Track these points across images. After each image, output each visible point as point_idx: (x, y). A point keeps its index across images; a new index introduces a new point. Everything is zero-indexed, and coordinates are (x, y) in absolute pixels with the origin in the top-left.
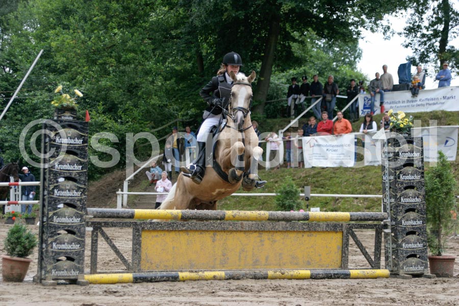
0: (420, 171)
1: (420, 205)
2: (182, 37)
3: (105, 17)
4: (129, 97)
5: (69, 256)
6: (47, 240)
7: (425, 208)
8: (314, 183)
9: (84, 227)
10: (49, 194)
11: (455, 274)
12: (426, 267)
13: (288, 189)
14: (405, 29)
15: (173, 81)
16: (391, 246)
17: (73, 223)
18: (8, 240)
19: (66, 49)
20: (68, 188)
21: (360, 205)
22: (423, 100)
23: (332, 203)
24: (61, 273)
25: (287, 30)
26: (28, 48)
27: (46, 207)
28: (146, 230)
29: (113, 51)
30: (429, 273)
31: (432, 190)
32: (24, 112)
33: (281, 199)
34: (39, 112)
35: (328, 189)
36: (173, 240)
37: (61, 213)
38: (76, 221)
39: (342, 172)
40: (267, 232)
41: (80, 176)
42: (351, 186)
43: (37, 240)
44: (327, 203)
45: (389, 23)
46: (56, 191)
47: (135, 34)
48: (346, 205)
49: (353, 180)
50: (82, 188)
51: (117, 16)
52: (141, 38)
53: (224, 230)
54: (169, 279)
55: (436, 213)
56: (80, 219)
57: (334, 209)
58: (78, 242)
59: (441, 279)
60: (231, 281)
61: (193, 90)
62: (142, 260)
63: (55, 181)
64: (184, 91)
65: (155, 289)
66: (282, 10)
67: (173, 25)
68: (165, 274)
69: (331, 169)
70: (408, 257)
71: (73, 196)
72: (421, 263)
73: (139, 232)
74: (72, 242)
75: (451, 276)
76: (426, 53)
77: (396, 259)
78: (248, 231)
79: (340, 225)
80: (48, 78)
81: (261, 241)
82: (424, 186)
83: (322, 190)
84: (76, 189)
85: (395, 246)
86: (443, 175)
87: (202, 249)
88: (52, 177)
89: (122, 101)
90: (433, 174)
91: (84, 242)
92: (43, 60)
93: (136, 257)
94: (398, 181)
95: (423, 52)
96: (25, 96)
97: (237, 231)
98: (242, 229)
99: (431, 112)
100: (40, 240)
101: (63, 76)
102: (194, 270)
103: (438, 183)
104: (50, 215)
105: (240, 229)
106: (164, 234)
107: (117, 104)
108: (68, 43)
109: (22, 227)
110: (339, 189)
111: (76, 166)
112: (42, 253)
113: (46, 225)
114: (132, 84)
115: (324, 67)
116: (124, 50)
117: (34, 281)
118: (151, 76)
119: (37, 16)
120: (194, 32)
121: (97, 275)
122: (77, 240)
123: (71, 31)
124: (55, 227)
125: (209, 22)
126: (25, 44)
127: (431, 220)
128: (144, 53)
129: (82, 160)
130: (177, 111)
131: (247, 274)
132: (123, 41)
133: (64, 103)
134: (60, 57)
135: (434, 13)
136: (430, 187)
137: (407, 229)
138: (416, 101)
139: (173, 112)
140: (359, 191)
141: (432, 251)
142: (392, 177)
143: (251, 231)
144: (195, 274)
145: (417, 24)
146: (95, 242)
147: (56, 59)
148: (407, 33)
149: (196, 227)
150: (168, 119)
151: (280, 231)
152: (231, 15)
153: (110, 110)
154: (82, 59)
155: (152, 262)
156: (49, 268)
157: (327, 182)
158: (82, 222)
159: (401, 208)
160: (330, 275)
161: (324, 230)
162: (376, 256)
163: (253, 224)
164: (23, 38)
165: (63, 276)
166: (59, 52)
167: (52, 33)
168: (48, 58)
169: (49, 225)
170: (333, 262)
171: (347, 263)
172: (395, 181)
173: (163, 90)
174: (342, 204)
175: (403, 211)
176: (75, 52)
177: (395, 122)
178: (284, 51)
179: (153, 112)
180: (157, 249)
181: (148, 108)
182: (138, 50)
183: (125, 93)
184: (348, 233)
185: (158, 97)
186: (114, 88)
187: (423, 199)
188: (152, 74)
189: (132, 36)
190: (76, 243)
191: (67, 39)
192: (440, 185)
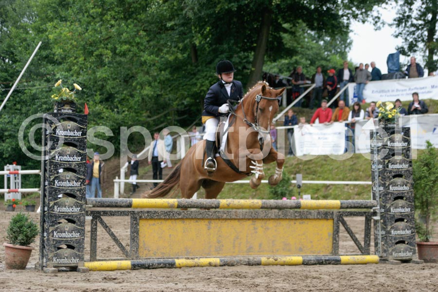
0: (408, 160)
1: (408, 193)
2: (175, 28)
3: (100, 10)
4: (125, 87)
5: (69, 244)
6: (48, 229)
7: (413, 196)
8: (306, 170)
9: (84, 216)
10: (50, 184)
12: (414, 253)
14: (395, 20)
15: (167, 71)
16: (381, 233)
17: (73, 212)
18: (11, 229)
19: (64, 40)
20: (68, 178)
21: (351, 191)
22: (412, 90)
23: (323, 190)
24: (62, 261)
25: (279, 21)
26: (27, 39)
27: (47, 197)
28: (143, 219)
29: (109, 42)
30: (418, 258)
31: (420, 178)
32: (24, 102)
34: (38, 102)
35: (319, 176)
36: (170, 228)
37: (62, 203)
38: (76, 210)
40: (260, 219)
41: (79, 167)
42: (341, 173)
43: (39, 228)
44: (318, 190)
45: (379, 14)
46: (56, 182)
47: (129, 26)
48: (337, 192)
50: (81, 179)
51: (113, 9)
52: (135, 30)
53: (219, 219)
54: (166, 265)
55: (424, 200)
56: (79, 208)
57: (326, 195)
58: (78, 231)
59: (428, 264)
60: (226, 267)
61: (187, 80)
62: (140, 247)
63: (55, 172)
64: (179, 80)
65: (153, 276)
66: (274, 1)
67: (168, 17)
68: (162, 261)
69: (323, 157)
70: (397, 243)
71: (73, 187)
72: (409, 249)
73: (137, 221)
74: (72, 231)
76: (414, 43)
77: (386, 245)
78: (242, 219)
79: (331, 212)
80: (47, 69)
81: (255, 229)
82: (411, 174)
83: (314, 177)
84: (76, 179)
85: (384, 233)
86: (430, 164)
87: (198, 236)
88: (52, 169)
89: (119, 91)
90: (420, 163)
91: (83, 230)
92: (42, 51)
93: (134, 244)
94: (386, 170)
95: (412, 42)
96: (24, 86)
97: (231, 219)
98: (236, 217)
100: (42, 229)
101: (61, 67)
102: (190, 257)
103: (425, 172)
104: (51, 205)
105: (233, 217)
106: (161, 223)
107: (114, 94)
108: (65, 36)
109: (23, 217)
110: (330, 176)
111: (75, 157)
112: (43, 241)
113: (47, 215)
114: (128, 75)
115: (316, 56)
116: (120, 42)
117: (35, 268)
118: (146, 67)
119: (35, 8)
120: (187, 24)
121: (96, 262)
122: (77, 229)
123: (68, 23)
124: (55, 216)
125: (203, 14)
126: (24, 36)
127: (419, 207)
128: (139, 45)
129: (81, 151)
130: (172, 100)
131: (241, 261)
132: (119, 33)
133: (63, 97)
134: (58, 49)
135: (423, 4)
136: (418, 175)
137: (396, 216)
138: (405, 90)
139: (168, 101)
140: (349, 178)
141: (420, 238)
142: (381, 166)
143: (244, 219)
144: (191, 260)
145: (407, 14)
146: (94, 230)
147: (54, 51)
148: (397, 24)
149: (192, 215)
150: (163, 108)
151: (272, 219)
152: (224, 8)
153: (107, 100)
154: (79, 51)
155: (150, 249)
156: (50, 256)
157: (319, 169)
158: (82, 211)
159: (390, 196)
160: (321, 261)
161: (316, 217)
162: (365, 242)
163: (246, 213)
164: (22, 30)
165: (63, 263)
166: (56, 44)
167: (49, 26)
168: (47, 49)
169: (50, 215)
170: (324, 248)
171: (338, 250)
172: (383, 170)
173: (157, 81)
174: (333, 191)
175: (392, 199)
176: (72, 43)
177: (384, 112)
178: (275, 42)
179: (149, 102)
180: (154, 236)
181: (142, 98)
182: (134, 42)
183: (122, 83)
184: (338, 220)
185: (152, 87)
186: (109, 79)
187: (411, 188)
188: (147, 65)
189: (127, 28)
190: (76, 231)
191: (64, 31)
192: (427, 173)
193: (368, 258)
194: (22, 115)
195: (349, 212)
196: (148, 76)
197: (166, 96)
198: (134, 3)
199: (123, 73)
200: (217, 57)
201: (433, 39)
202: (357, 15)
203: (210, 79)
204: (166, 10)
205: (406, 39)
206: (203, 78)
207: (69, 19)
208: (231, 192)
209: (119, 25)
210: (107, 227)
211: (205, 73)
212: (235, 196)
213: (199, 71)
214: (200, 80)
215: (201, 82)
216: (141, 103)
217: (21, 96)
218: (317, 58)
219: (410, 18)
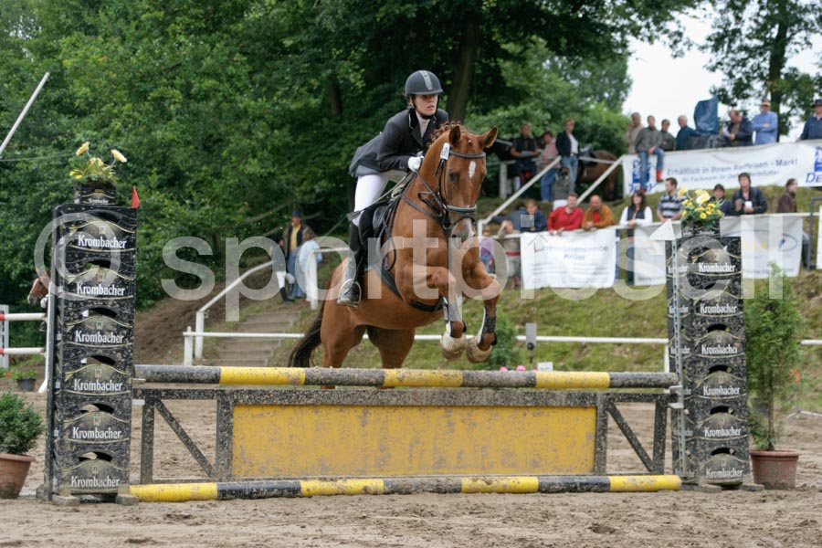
0: (737, 297)
1: (735, 359)
2: (301, 50)
3: (162, 14)
4: (206, 159)
5: (101, 451)
6: (62, 423)
7: (745, 364)
8: (542, 316)
9: (130, 399)
10: (65, 338)
11: (799, 484)
12: (746, 471)
14: (709, 39)
15: (285, 130)
16: (684, 433)
17: (109, 392)
19: (91, 71)
20: (99, 328)
21: (626, 356)
22: (740, 167)
23: (575, 353)
24: (88, 482)
25: (494, 38)
26: (21, 68)
27: (61, 362)
28: (241, 405)
29: (177, 75)
30: (752, 481)
31: (758, 332)
32: (14, 186)
34: (40, 186)
35: (567, 328)
36: (291, 423)
37: (88, 373)
38: (115, 387)
40: (460, 407)
41: (121, 306)
42: (608, 322)
43: (44, 422)
44: (565, 353)
45: (680, 26)
46: (78, 334)
47: (218, 45)
48: (600, 358)
49: (613, 312)
50: (125, 328)
51: (185, 13)
52: (228, 52)
53: (382, 405)
54: (283, 492)
55: (765, 373)
56: (121, 384)
57: (579, 363)
58: (119, 427)
59: (773, 492)
60: (395, 496)
61: (321, 147)
62: (234, 458)
63: (76, 316)
64: (307, 147)
65: (258, 512)
66: (485, 3)
67: (286, 28)
68: (275, 483)
70: (714, 453)
71: (110, 344)
72: (737, 465)
73: (229, 409)
74: (107, 426)
75: (792, 487)
76: (745, 82)
77: (693, 457)
78: (426, 406)
79: (592, 395)
80: (58, 124)
81: (450, 424)
82: (742, 325)
83: (557, 329)
84: (115, 329)
85: (690, 433)
86: (778, 305)
87: (342, 438)
88: (70, 309)
89: (193, 166)
90: (759, 304)
91: (128, 425)
92: (49, 90)
93: (223, 453)
94: (695, 317)
95: (740, 79)
96: (16, 156)
97: (406, 406)
98: (414, 403)
100: (49, 423)
101: (86, 120)
102: (328, 477)
103: (768, 320)
104: (67, 378)
105: (410, 402)
106: (275, 412)
107: (185, 172)
108: (95, 62)
109: (15, 400)
110: (588, 327)
112: (53, 446)
113: (59, 396)
114: (211, 136)
115: (561, 104)
116: (197, 74)
117: (37, 496)
118: (246, 121)
119: (37, 10)
120: (325, 41)
121: (152, 485)
122: (117, 423)
123: (100, 39)
124: (76, 398)
125: (353, 23)
126: (15, 62)
127: (756, 386)
128: (234, 79)
130: (294, 185)
131: (423, 484)
132: (195, 57)
133: (92, 175)
134: (80, 86)
135: (762, 8)
136: (754, 327)
137: (713, 402)
138: (729, 168)
139: (286, 187)
140: (624, 331)
141: (757, 443)
142: (685, 309)
143: (431, 406)
144: (330, 483)
145: (732, 27)
146: (147, 425)
147: (73, 89)
148: (714, 46)
149: (332, 399)
150: (276, 200)
151: (483, 406)
152: (393, 12)
153: (170, 183)
154: (120, 90)
155: (253, 462)
156: (66, 473)
157: (566, 314)
158: (125, 390)
159: (702, 365)
160: (573, 486)
161: (564, 404)
162: (656, 450)
163: (434, 394)
164: (11, 51)
165: (90, 488)
166: (77, 78)
167: (64, 42)
168: (58, 87)
169: (65, 396)
170: (579, 461)
171: (605, 464)
172: (690, 316)
173: (266, 148)
174: (593, 355)
175: (706, 370)
176: (107, 76)
177: (691, 208)
178: (487, 77)
179: (250, 187)
180: (261, 438)
181: (240, 180)
182: (223, 74)
183: (199, 151)
184: (606, 409)
185: (259, 160)
186: (178, 143)
187: (741, 349)
188: (248, 117)
189: (212, 49)
190: (114, 428)
191: (92, 54)
192: (772, 322)
193: (660, 480)
194: (11, 211)
195: (625, 395)
196: (249, 140)
197: (282, 177)
199: (201, 132)
200: (381, 106)
201: (780, 74)
202: (640, 28)
204: (282, 15)
205: (731, 75)
206: (353, 142)
207: (100, 30)
210: (173, 419)
211: (356, 134)
213: (344, 129)
214: (347, 146)
216: (236, 189)
217: (9, 174)
218: (563, 108)
219: (738, 34)
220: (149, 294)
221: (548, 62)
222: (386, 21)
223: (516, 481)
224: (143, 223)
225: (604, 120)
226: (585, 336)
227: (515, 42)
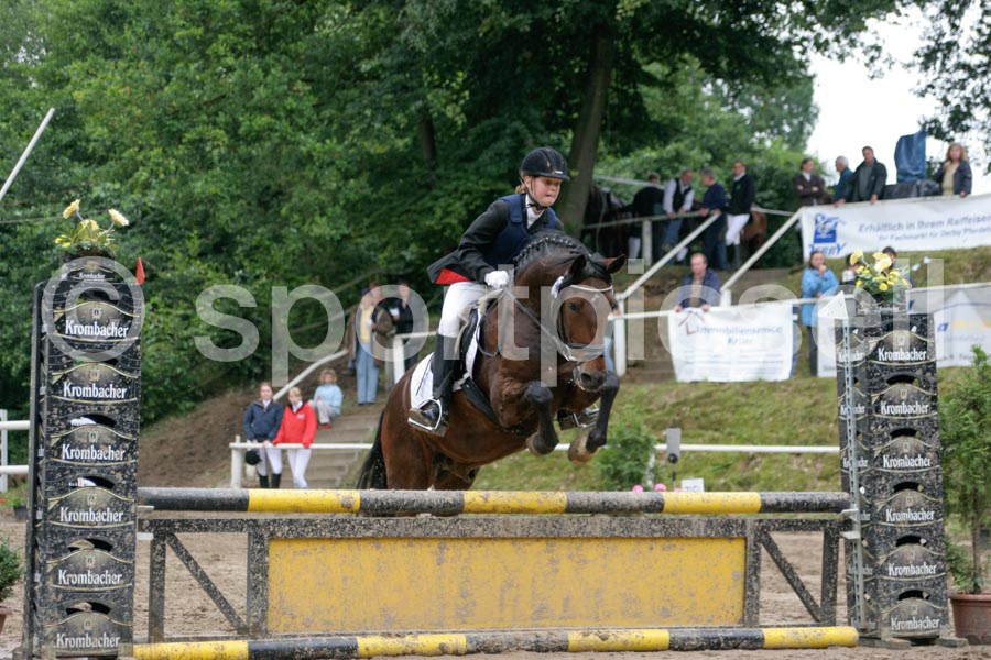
0: (929, 393)
1: (928, 474)
2: (382, 76)
3: (200, 31)
4: (262, 219)
5: (97, 601)
6: (44, 565)
7: (940, 480)
8: (697, 418)
9: (133, 533)
10: (48, 455)
12: (944, 621)
13: (628, 435)
14: (917, 54)
15: (363, 180)
16: (862, 571)
17: (106, 523)
19: (109, 105)
20: (93, 440)
21: (806, 470)
22: (957, 222)
23: (740, 466)
24: (78, 642)
25: (634, 57)
26: (22, 103)
27: (43, 485)
28: (279, 539)
29: (221, 110)
30: (953, 634)
31: (958, 438)
32: (15, 254)
33: (612, 460)
34: (48, 256)
35: (730, 434)
36: (345, 562)
37: (78, 500)
38: (114, 518)
39: (762, 392)
40: (565, 539)
41: (121, 412)
42: (784, 426)
43: (23, 565)
44: (727, 466)
45: (878, 39)
46: (65, 449)
47: (273, 71)
48: (773, 472)
49: (789, 412)
50: (127, 441)
51: (230, 29)
52: (286, 80)
53: (464, 538)
54: (334, 652)
55: (968, 492)
56: (121, 514)
57: (745, 480)
58: (119, 569)
59: (979, 648)
60: (482, 656)
61: (410, 201)
62: (270, 607)
63: (63, 425)
64: (391, 202)
66: (620, 11)
67: (363, 47)
68: (324, 640)
69: (738, 387)
70: (902, 597)
71: (107, 461)
72: (932, 612)
73: (263, 544)
74: (104, 569)
77: (874, 603)
78: (522, 538)
79: (740, 522)
80: (71, 174)
81: (553, 561)
82: (936, 429)
83: (717, 435)
84: (114, 442)
85: (869, 571)
86: (983, 403)
87: (412, 581)
88: (55, 416)
89: (244, 228)
90: (959, 401)
91: (131, 567)
92: (58, 130)
93: (256, 601)
94: (874, 419)
95: (958, 106)
96: (17, 217)
97: (494, 539)
98: (506, 535)
99: (974, 249)
100: (29, 564)
101: (103, 169)
102: (393, 632)
103: (971, 422)
104: (51, 506)
105: (500, 534)
106: (323, 548)
107: (234, 235)
108: (114, 94)
110: (756, 432)
111: (112, 389)
112: (33, 594)
113: (41, 529)
114: (268, 188)
115: (725, 141)
116: (247, 109)
118: (311, 170)
119: (44, 27)
120: (412, 64)
121: (164, 645)
122: (116, 563)
123: (122, 64)
124: (63, 533)
125: (449, 40)
126: (15, 94)
127: (957, 508)
128: (294, 116)
129: (127, 375)
130: (376, 250)
131: (518, 640)
132: (244, 86)
133: (83, 242)
134: (95, 125)
135: (986, 14)
136: (952, 432)
137: (899, 530)
138: (941, 223)
139: (366, 253)
140: (803, 437)
141: (958, 583)
142: (861, 409)
143: (527, 538)
144: (396, 640)
145: (947, 38)
146: (157, 566)
147: (88, 129)
148: (922, 63)
149: (398, 530)
150: (353, 270)
151: (596, 538)
152: (501, 25)
153: (217, 249)
154: (148, 129)
155: (295, 613)
156: (49, 630)
157: (728, 415)
158: (127, 521)
159: (883, 481)
160: (715, 641)
161: (702, 534)
162: (824, 593)
163: (532, 523)
164: (11, 80)
165: (81, 649)
166: (91, 114)
167: (74, 69)
168: (71, 126)
169: (48, 529)
170: (723, 609)
171: (758, 613)
172: (868, 417)
173: (338, 203)
174: (764, 469)
175: (889, 488)
176: (129, 113)
177: (868, 277)
178: (624, 107)
179: (319, 253)
180: (305, 581)
181: (305, 245)
182: (281, 109)
183: (252, 208)
184: (758, 540)
185: (329, 218)
186: (223, 198)
187: (936, 461)
188: (314, 163)
189: (266, 76)
190: (112, 570)
191: (110, 84)
192: (975, 425)
193: (831, 633)
194: (11, 287)
195: (783, 521)
196: (317, 192)
197: (359, 240)
198: (282, 13)
199: (255, 183)
200: (487, 146)
202: (827, 42)
203: (466, 197)
204: (358, 31)
205: (946, 102)
206: (450, 195)
207: (125, 52)
208: (516, 471)
209: (246, 68)
210: (190, 558)
211: (454, 183)
212: (525, 483)
213: (439, 177)
214: (442, 200)
215: (443, 204)
216: (300, 256)
217: (9, 240)
218: (728, 146)
219: (955, 48)
220: (187, 394)
221: (709, 86)
222: (491, 35)
223: (641, 635)
224: (181, 302)
225: (782, 161)
226: (754, 444)
227: (660, 61)
